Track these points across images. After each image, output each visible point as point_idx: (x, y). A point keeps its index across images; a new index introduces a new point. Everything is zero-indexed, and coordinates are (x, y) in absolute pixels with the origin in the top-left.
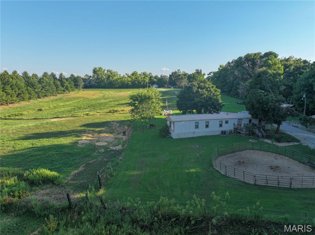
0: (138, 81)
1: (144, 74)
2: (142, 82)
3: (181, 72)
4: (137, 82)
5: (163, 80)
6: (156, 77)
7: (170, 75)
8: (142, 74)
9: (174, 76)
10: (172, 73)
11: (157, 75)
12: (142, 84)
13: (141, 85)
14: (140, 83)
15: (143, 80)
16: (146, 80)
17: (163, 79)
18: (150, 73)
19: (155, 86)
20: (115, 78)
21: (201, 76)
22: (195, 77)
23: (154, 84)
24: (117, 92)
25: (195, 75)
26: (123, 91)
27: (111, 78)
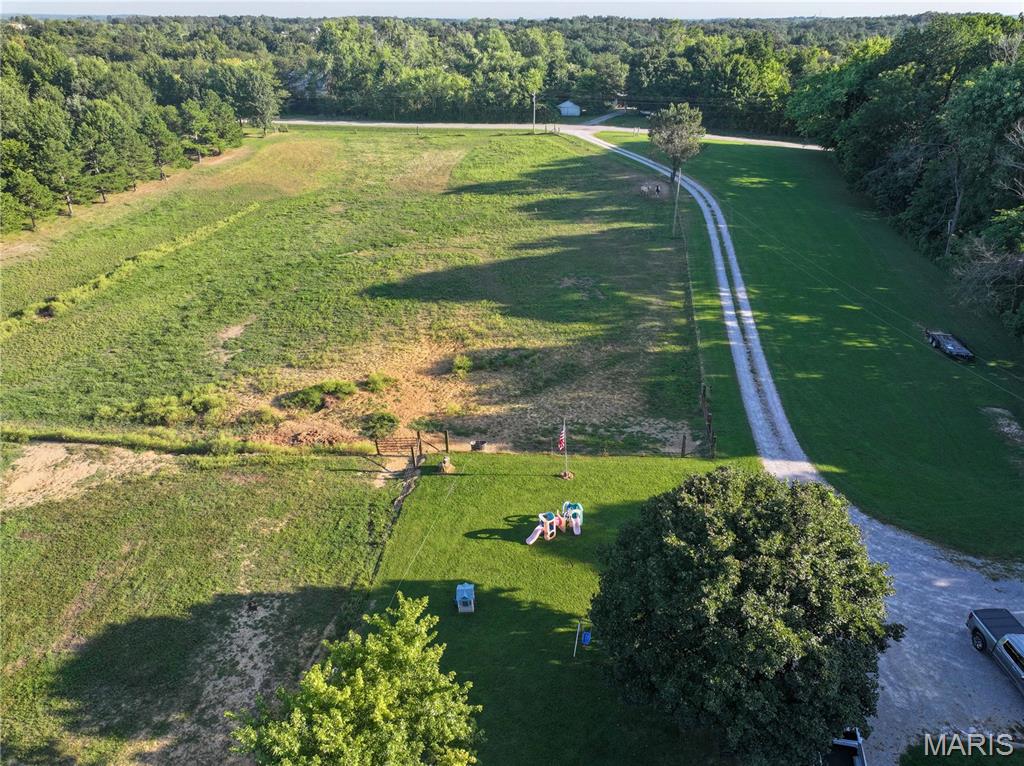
4: (491, 95)
5: (602, 82)
9: (651, 68)
12: (515, 102)
13: (509, 105)
14: (508, 97)
15: (520, 85)
16: (530, 86)
19: (569, 108)
20: (404, 76)
21: (767, 68)
22: (740, 75)
23: (564, 99)
24: (410, 147)
25: (742, 66)
26: (435, 141)
27: (388, 76)
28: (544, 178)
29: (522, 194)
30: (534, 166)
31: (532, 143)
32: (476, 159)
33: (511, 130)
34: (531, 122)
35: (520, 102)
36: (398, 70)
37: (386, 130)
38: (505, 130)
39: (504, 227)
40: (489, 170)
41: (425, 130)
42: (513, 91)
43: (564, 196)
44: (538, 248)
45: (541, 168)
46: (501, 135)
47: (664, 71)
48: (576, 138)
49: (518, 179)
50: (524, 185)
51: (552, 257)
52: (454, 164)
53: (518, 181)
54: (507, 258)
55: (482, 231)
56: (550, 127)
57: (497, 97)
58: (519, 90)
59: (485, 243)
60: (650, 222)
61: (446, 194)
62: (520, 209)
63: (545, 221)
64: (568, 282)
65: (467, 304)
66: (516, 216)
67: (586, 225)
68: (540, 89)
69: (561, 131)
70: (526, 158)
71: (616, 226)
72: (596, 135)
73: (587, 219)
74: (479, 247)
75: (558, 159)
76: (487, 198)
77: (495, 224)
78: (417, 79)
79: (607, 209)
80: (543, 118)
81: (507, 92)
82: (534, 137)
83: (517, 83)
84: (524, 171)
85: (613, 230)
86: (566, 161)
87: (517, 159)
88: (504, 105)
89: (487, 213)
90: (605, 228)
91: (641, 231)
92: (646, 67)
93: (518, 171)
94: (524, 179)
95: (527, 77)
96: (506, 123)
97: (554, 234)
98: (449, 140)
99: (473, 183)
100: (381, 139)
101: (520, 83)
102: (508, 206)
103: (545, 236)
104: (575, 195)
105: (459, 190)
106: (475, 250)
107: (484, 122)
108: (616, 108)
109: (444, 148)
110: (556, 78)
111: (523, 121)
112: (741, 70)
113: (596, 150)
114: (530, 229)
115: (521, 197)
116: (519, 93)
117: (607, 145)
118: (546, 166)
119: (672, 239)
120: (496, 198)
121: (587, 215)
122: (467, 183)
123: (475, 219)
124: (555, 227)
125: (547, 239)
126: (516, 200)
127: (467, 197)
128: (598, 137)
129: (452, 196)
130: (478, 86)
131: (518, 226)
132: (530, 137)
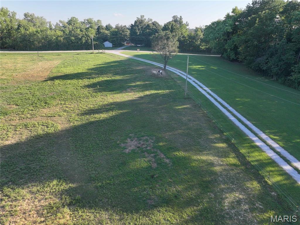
0: (76, 37)
1: (89, 22)
2: (84, 38)
3: (145, 19)
4: (73, 38)
5: (120, 34)
6: (108, 28)
7: (132, 24)
8: (86, 21)
9: (140, 27)
10: (136, 22)
11: (109, 25)
12: (84, 41)
13: (81, 43)
14: (81, 39)
15: (86, 34)
16: (90, 35)
17: (121, 32)
18: (98, 21)
19: (107, 44)
20: (31, 30)
21: (183, 27)
22: (175, 29)
23: (105, 41)
24: (33, 60)
25: (175, 26)
26: (46, 57)
27: (22, 31)
28: (100, 70)
29: (89, 78)
30: (95, 65)
31: (93, 56)
32: (66, 64)
33: (83, 52)
34: (92, 49)
35: (86, 41)
36: (28, 28)
37: (22, 54)
38: (80, 52)
39: (78, 98)
40: (72, 68)
41: (42, 54)
42: (82, 37)
43: (113, 78)
44: (101, 112)
45: (98, 66)
46: (78, 54)
47: (145, 28)
48: (113, 54)
49: (87, 71)
50: (90, 74)
51: (112, 118)
52: (54, 66)
53: (87, 72)
54: (79, 123)
55: (63, 103)
56: (101, 51)
57: (75, 39)
58: (85, 36)
59: (65, 111)
60: (167, 90)
61: (45, 81)
62: (89, 86)
63: (105, 93)
64: (131, 145)
65: (35, 189)
66: (86, 91)
67: (130, 94)
68: (94, 36)
69: (106, 52)
70: (90, 62)
71: (148, 93)
72: (121, 53)
73: (129, 90)
74: (60, 116)
75: (107, 62)
76: (69, 81)
77: (73, 97)
78: (37, 32)
79: (138, 83)
80: (97, 47)
81: (80, 37)
82: (94, 54)
83: (84, 33)
84: (90, 67)
85: (147, 95)
86: (110, 62)
87: (86, 63)
88: (79, 43)
89: (69, 90)
90: (141, 94)
91: (164, 95)
92: (138, 27)
93: (87, 68)
94: (90, 71)
95: (88, 31)
96: (81, 50)
97: (111, 101)
98: (53, 57)
99: (62, 74)
100: (19, 58)
101: (85, 33)
102: (81, 85)
103: (106, 103)
104: (118, 77)
105: (53, 79)
106: (57, 118)
107: (71, 50)
108: (126, 45)
109: (50, 60)
110: (101, 33)
111: (89, 49)
112: (174, 27)
113: (123, 58)
114: (95, 99)
115: (89, 80)
116: (86, 38)
117: (127, 56)
118: (101, 65)
119: (185, 99)
120: (74, 81)
121: (128, 88)
122: (59, 74)
123: (60, 94)
124: (111, 96)
125: (107, 105)
126: (86, 82)
127: (57, 82)
128: (122, 54)
129: (48, 82)
130: (67, 35)
131: (88, 97)
132: (92, 54)
